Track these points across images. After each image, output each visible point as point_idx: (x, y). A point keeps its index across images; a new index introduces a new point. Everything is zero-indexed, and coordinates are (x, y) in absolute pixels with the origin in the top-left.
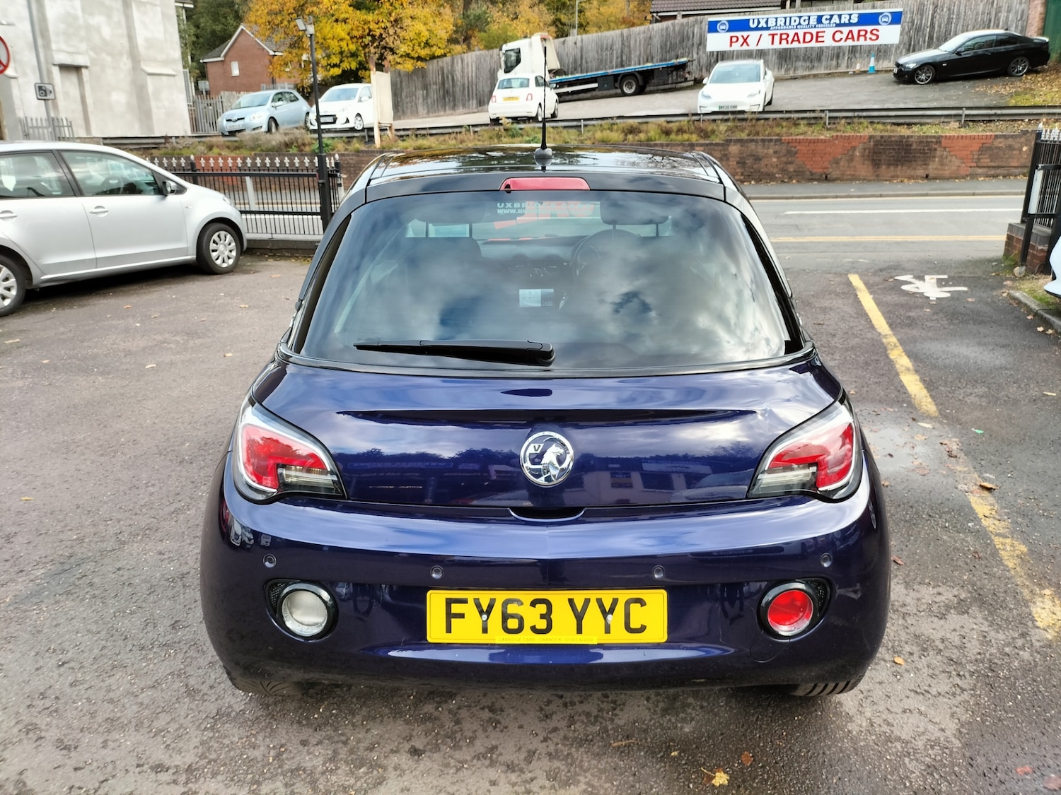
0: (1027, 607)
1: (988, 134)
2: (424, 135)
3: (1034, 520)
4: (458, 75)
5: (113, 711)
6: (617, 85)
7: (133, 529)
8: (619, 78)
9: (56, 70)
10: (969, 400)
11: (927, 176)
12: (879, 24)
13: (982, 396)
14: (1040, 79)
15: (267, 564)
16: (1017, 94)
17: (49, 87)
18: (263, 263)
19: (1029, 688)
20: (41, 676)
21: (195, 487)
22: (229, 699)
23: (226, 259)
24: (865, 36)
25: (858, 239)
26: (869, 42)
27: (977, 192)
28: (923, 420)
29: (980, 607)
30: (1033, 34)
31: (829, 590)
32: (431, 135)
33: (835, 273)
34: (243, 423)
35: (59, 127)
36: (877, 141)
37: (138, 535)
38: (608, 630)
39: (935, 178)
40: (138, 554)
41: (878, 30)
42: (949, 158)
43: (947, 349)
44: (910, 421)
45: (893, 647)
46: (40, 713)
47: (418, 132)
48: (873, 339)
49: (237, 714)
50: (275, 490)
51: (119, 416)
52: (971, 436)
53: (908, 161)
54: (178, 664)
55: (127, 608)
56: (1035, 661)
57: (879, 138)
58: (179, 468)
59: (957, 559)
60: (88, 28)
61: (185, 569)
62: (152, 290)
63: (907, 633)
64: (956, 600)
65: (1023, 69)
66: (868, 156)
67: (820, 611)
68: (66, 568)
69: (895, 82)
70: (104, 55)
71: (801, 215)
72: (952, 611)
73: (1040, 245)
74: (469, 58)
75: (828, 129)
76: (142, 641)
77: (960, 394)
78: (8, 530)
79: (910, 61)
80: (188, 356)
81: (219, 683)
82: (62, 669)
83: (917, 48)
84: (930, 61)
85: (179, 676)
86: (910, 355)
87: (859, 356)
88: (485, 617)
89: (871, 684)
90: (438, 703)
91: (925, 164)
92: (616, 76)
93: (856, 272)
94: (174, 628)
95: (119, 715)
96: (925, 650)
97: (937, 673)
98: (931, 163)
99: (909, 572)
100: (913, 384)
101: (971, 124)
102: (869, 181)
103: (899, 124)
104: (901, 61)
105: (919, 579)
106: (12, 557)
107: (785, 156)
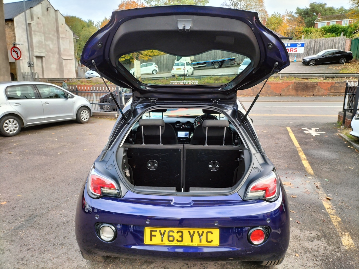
0: (340, 238)
1: (333, 82)
2: (151, 80)
3: (344, 210)
4: (162, 61)
5: (44, 265)
6: (213, 65)
7: (52, 206)
8: (213, 63)
9: (34, 58)
10: (325, 169)
11: (314, 95)
12: (297, 47)
13: (328, 168)
14: (350, 65)
15: (96, 218)
16: (342, 69)
17: (32, 63)
18: (97, 120)
19: (339, 265)
20: (22, 253)
21: (73, 193)
22: (81, 262)
23: (86, 119)
24: (293, 50)
25: (290, 115)
26: (294, 52)
27: (330, 100)
28: (309, 176)
29: (324, 238)
30: (347, 50)
31: (269, 230)
32: (153, 80)
33: (282, 127)
34: (91, 174)
35: (34, 75)
36: (297, 84)
37: (54, 208)
38: (200, 241)
39: (316, 96)
40: (54, 214)
41: (297, 49)
42: (321, 89)
43: (318, 152)
44: (305, 176)
45: (295, 251)
46: (21, 265)
47: (149, 79)
48: (294, 149)
49: (83, 267)
50: (100, 195)
51: (49, 169)
52: (325, 181)
53: (307, 90)
54: (65, 250)
55: (50, 232)
56: (341, 256)
57: (297, 83)
58: (68, 187)
59: (318, 222)
60: (46, 45)
61: (69, 220)
62: (61, 128)
63: (300, 246)
64: (316, 236)
65: (344, 61)
66: (294, 88)
67: (267, 236)
68: (31, 218)
69: (302, 65)
70: (50, 53)
71: (272, 107)
72: (315, 239)
73: (349, 119)
74: (166, 56)
75: (281, 80)
76: (54, 243)
77: (321, 167)
78: (13, 206)
79: (307, 58)
80: (72, 150)
81: (78, 257)
82: (29, 251)
83: (310, 54)
84: (314, 59)
85: (65, 254)
86: (306, 154)
87: (289, 154)
88: (162, 236)
89: (287, 262)
90: (148, 265)
91: (313, 91)
92: (212, 62)
93: (289, 126)
94: (64, 239)
95: (46, 266)
96: (306, 252)
97: (309, 259)
98: (315, 91)
99: (302, 226)
100: (306, 164)
101: (327, 78)
102: (295, 96)
103: (304, 78)
104: (304, 58)
105: (305, 228)
106: (14, 214)
107: (267, 88)
